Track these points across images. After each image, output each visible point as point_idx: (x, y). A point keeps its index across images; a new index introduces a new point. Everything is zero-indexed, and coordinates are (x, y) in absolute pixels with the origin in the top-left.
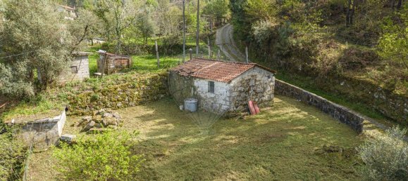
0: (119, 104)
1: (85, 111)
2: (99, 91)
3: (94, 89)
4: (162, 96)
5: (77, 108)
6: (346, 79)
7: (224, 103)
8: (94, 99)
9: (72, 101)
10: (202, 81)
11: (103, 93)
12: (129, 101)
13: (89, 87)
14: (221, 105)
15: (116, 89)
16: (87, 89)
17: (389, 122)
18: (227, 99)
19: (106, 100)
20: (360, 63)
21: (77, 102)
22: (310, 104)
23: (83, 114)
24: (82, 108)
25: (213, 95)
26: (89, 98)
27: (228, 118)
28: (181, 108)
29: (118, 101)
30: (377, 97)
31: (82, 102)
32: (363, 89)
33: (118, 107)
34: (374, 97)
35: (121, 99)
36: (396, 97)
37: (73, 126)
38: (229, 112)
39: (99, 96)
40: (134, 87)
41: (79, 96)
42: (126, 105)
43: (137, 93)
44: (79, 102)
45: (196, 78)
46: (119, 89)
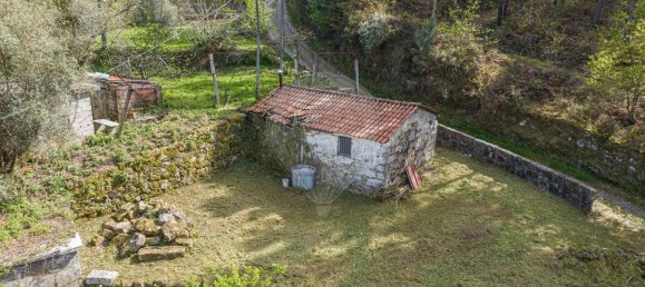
0: (165, 184)
1: (103, 207)
2: (128, 165)
3: (116, 161)
4: (235, 158)
5: (87, 204)
6: (529, 115)
7: (373, 174)
8: (119, 181)
9: (77, 191)
10: (323, 135)
11: (135, 167)
12: (182, 176)
13: (103, 158)
14: (365, 179)
15: (157, 157)
16: (101, 163)
17: (609, 187)
18: (380, 168)
19: (142, 180)
20: (545, 90)
21: (86, 192)
22: (490, 162)
23: (100, 214)
24: (96, 201)
25: (348, 161)
26: (109, 180)
27: (379, 200)
28: (285, 183)
29: (163, 178)
30: (582, 145)
31: (96, 190)
32: (559, 133)
33: (164, 190)
34: (576, 146)
35: (167, 174)
36: (614, 148)
37: (92, 244)
38: (382, 190)
39: (128, 174)
40: (189, 149)
41: (90, 179)
42: (177, 184)
43: (194, 159)
44: (92, 192)
45: (309, 129)
46: (163, 157)
